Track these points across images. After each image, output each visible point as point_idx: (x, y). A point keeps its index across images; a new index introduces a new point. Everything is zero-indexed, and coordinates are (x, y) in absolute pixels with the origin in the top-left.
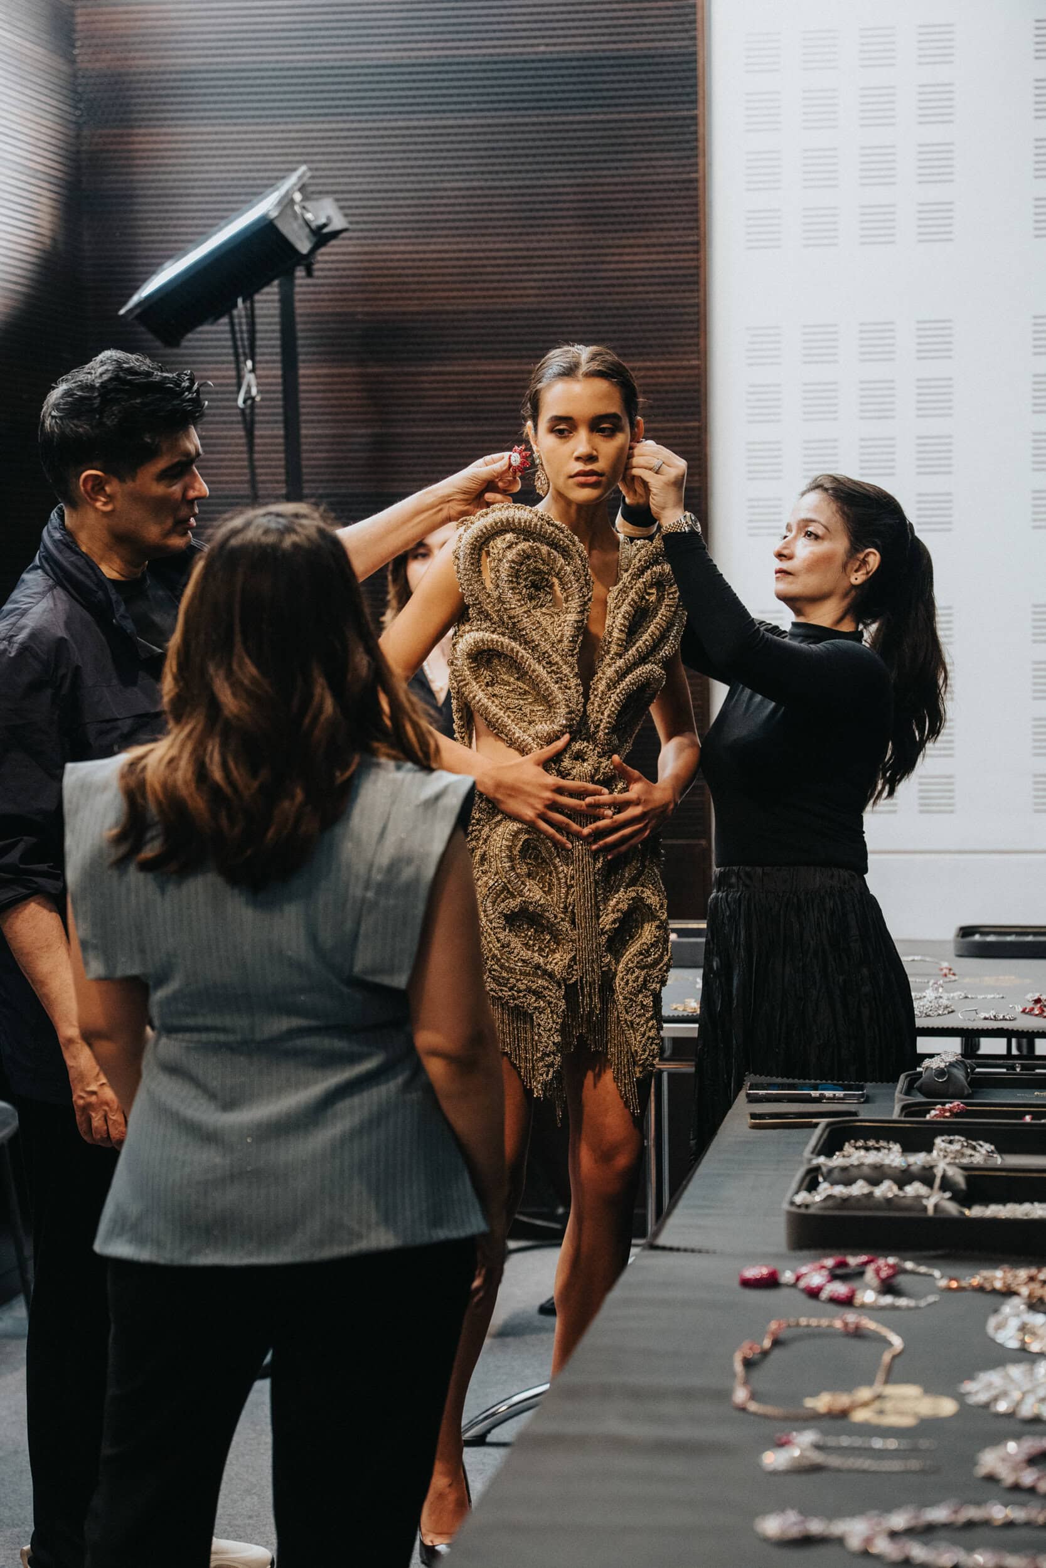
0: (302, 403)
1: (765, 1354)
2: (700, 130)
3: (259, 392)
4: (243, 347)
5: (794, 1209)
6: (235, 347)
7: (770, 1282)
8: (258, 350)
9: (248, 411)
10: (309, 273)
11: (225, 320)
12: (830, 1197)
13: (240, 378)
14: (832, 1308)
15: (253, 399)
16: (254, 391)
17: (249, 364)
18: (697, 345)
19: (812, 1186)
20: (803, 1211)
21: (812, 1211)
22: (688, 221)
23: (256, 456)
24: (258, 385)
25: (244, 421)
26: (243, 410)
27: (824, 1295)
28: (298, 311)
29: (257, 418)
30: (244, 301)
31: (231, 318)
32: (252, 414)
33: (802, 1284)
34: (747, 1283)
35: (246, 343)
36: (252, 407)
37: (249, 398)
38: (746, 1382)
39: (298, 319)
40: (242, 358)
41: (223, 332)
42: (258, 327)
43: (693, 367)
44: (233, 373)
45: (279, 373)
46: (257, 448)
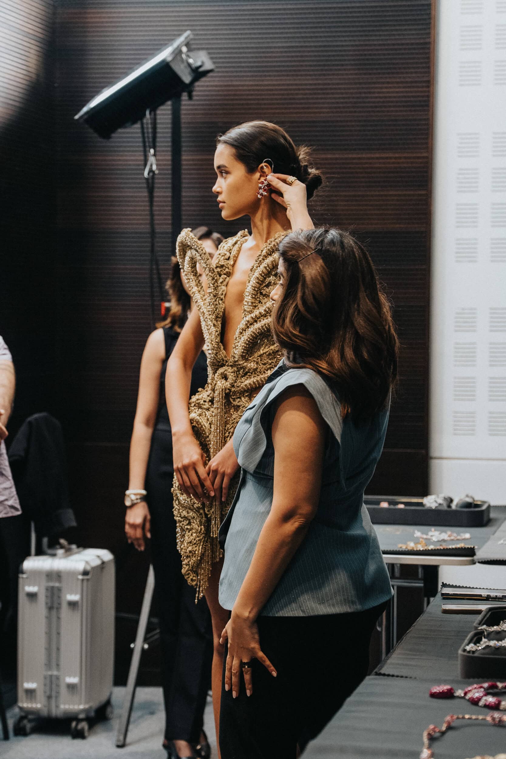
0: (183, 176)
1: (443, 733)
2: (433, 12)
3: (157, 169)
4: (149, 142)
5: (465, 654)
6: (144, 142)
7: (448, 695)
8: (158, 144)
9: (150, 181)
10: (190, 97)
11: (138, 125)
12: (488, 646)
13: (146, 161)
14: (486, 710)
15: (153, 172)
16: (154, 167)
17: (152, 151)
18: (427, 143)
19: (478, 641)
20: (471, 655)
21: (476, 655)
22: (423, 68)
23: (154, 208)
24: (157, 165)
25: (148, 187)
26: (147, 179)
27: (481, 703)
28: (183, 121)
29: (156, 185)
30: (150, 114)
31: (142, 124)
32: (153, 183)
33: (469, 696)
34: (434, 696)
35: (151, 140)
36: (153, 178)
37: (151, 171)
38: (429, 747)
39: (183, 126)
40: (148, 149)
41: (137, 133)
42: (158, 130)
43: (424, 157)
44: (142, 158)
45: (170, 158)
46: (155, 204)
